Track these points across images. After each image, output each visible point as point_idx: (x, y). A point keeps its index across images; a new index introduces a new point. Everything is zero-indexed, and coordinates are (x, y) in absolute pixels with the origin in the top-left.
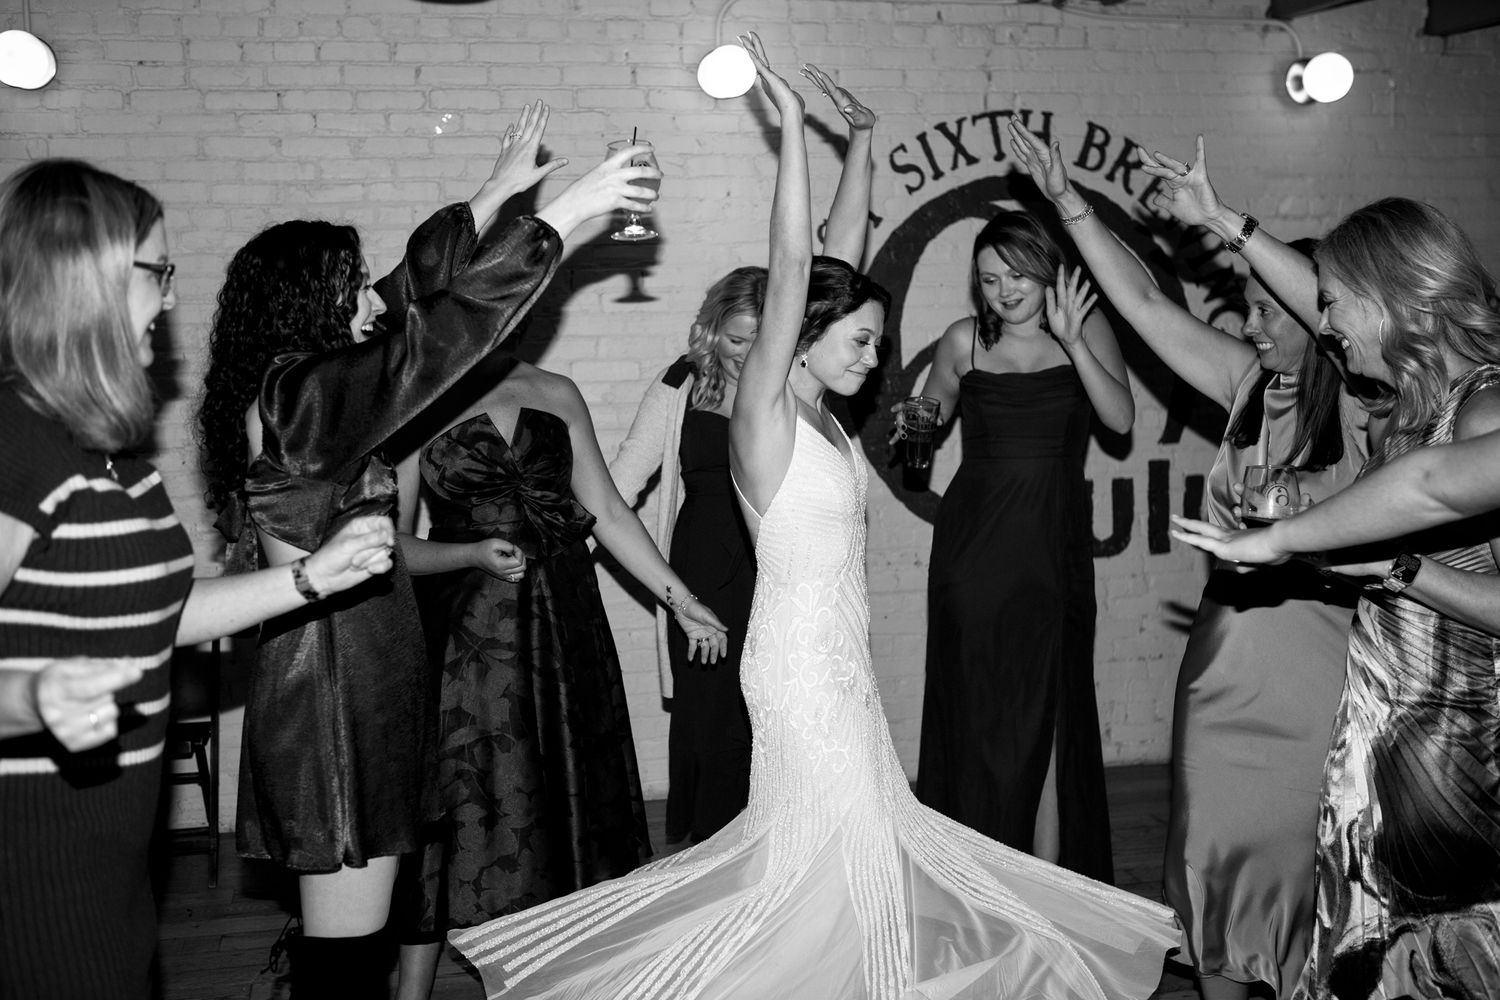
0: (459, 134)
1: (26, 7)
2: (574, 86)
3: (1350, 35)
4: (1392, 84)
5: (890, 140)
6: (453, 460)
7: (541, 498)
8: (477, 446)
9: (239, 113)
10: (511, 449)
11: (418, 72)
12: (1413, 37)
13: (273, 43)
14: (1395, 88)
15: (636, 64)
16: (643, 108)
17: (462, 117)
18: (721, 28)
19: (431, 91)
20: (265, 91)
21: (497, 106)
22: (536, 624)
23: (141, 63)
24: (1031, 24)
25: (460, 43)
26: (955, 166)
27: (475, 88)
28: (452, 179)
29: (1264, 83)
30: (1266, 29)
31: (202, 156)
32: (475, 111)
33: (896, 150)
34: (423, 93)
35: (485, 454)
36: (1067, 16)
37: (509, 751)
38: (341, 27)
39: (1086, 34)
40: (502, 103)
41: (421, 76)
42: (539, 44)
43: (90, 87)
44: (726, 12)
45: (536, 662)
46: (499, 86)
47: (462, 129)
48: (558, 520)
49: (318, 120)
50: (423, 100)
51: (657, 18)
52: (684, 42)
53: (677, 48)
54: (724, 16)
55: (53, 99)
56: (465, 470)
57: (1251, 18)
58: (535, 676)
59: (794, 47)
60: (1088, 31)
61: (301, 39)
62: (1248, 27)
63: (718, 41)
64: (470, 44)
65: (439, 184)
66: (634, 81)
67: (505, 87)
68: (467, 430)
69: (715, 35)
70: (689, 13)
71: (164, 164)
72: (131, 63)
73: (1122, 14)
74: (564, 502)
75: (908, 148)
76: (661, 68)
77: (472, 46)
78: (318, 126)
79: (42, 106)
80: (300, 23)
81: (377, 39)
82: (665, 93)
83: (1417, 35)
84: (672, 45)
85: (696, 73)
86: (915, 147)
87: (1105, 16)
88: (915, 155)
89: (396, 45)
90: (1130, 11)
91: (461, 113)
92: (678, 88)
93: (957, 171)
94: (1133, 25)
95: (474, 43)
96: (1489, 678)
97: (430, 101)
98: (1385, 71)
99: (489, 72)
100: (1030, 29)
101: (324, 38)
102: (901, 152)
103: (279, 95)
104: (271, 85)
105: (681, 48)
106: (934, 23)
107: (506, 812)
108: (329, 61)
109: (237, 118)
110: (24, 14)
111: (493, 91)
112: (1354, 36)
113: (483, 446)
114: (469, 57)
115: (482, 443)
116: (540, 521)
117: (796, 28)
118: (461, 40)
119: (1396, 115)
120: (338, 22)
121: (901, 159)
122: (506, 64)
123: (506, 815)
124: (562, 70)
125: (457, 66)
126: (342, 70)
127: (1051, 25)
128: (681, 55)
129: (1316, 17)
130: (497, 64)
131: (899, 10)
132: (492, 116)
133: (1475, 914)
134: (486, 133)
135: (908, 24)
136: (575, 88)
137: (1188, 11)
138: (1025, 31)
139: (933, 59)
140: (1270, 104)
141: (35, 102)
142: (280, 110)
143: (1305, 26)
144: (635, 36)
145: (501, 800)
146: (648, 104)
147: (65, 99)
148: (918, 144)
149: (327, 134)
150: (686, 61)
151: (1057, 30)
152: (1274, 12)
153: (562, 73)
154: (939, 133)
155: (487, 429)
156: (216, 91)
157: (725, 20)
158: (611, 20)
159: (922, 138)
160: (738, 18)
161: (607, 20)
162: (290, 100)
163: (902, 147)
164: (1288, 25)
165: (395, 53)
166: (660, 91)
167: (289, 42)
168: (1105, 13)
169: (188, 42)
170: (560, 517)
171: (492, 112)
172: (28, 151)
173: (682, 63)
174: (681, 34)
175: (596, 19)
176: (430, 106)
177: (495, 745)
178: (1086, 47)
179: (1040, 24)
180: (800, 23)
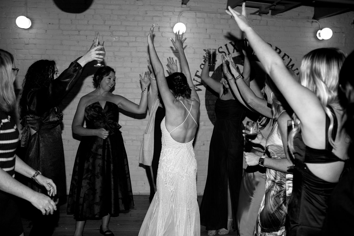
0: (118, 41)
1: (26, 11)
2: (145, 31)
3: (334, 24)
4: (344, 36)
5: (218, 45)
6: (90, 112)
7: (110, 122)
8: (96, 109)
9: (70, 35)
10: (104, 110)
11: (110, 27)
12: (350, 25)
13: (78, 20)
14: (345, 37)
15: (160, 27)
16: (161, 36)
17: (119, 37)
18: (179, 19)
19: (113, 31)
20: (76, 30)
21: (127, 35)
22: (106, 150)
23: (50, 24)
24: (254, 19)
25: (120, 21)
26: (234, 52)
27: (122, 31)
28: (116, 51)
29: (312, 35)
30: (312, 22)
31: (62, 44)
32: (122, 36)
33: (219, 48)
34: (111, 32)
35: (98, 111)
36: (262, 18)
37: (99, 178)
38: (93, 17)
39: (267, 22)
40: (128, 34)
41: (111, 28)
42: (137, 21)
43: (39, 29)
44: (181, 15)
45: (106, 159)
46: (128, 31)
47: (119, 40)
48: (113, 127)
49: (87, 37)
50: (111, 33)
51: (165, 16)
52: (171, 22)
53: (169, 23)
54: (180, 16)
55: (31, 31)
56: (93, 114)
57: (309, 19)
58: (105, 162)
59: (196, 23)
60: (268, 21)
61: (84, 19)
62: (308, 21)
63: (179, 21)
64: (122, 21)
65: (113, 52)
66: (159, 30)
67: (129, 31)
68: (94, 105)
69: (178, 20)
70: (172, 15)
71: (53, 46)
72: (48, 24)
73: (276, 18)
74: (114, 123)
75: (222, 47)
76: (165, 27)
77: (122, 22)
78: (87, 38)
79: (28, 33)
80: (84, 16)
81: (101, 20)
82: (166, 33)
83: (351, 24)
84: (168, 22)
85: (173, 29)
86: (224, 47)
87: (272, 18)
88: (224, 49)
89: (105, 21)
90: (278, 17)
91: (119, 36)
92: (169, 32)
93: (234, 53)
94: (278, 20)
95: (123, 21)
96: (284, 179)
97: (112, 33)
98: (343, 33)
99: (126, 27)
100: (253, 20)
101: (89, 19)
102: (221, 48)
103: (79, 31)
104: (77, 29)
105: (170, 23)
106: (230, 19)
107: (98, 192)
108: (90, 24)
109: (70, 36)
110: (25, 12)
111: (126, 32)
112: (335, 24)
113: (97, 109)
114: (121, 24)
115: (97, 108)
116: (109, 127)
117: (197, 19)
118: (120, 20)
119: (345, 43)
120: (93, 16)
121: (221, 50)
122: (129, 26)
123: (97, 193)
124: (142, 27)
125: (119, 26)
126: (93, 26)
127: (259, 20)
128: (170, 25)
129: (325, 19)
130: (127, 26)
131: (222, 15)
132: (126, 37)
133: (273, 234)
134: (124, 41)
135: (224, 19)
136: (145, 32)
137: (293, 17)
138: (252, 21)
139: (230, 27)
140: (313, 39)
141: (27, 31)
142: (79, 35)
143: (322, 21)
144: (159, 20)
145: (97, 189)
146: (162, 36)
147: (33, 31)
148: (225, 47)
149: (89, 40)
150: (171, 26)
151: (260, 21)
152: (314, 18)
153: (142, 28)
154: (230, 44)
155: (98, 105)
156: (65, 30)
157: (181, 17)
158: (154, 16)
159: (226, 45)
160: (183, 17)
161: (153, 16)
162: (81, 33)
163: (221, 47)
164: (318, 21)
165: (105, 23)
166: (165, 33)
167: (82, 20)
168: (272, 17)
169: (60, 19)
170: (114, 126)
171: (126, 36)
172: (25, 42)
173: (170, 26)
174: (170, 20)
175: (151, 16)
176: (112, 35)
177: (96, 177)
178: (267, 25)
179: (256, 19)
180: (198, 18)
